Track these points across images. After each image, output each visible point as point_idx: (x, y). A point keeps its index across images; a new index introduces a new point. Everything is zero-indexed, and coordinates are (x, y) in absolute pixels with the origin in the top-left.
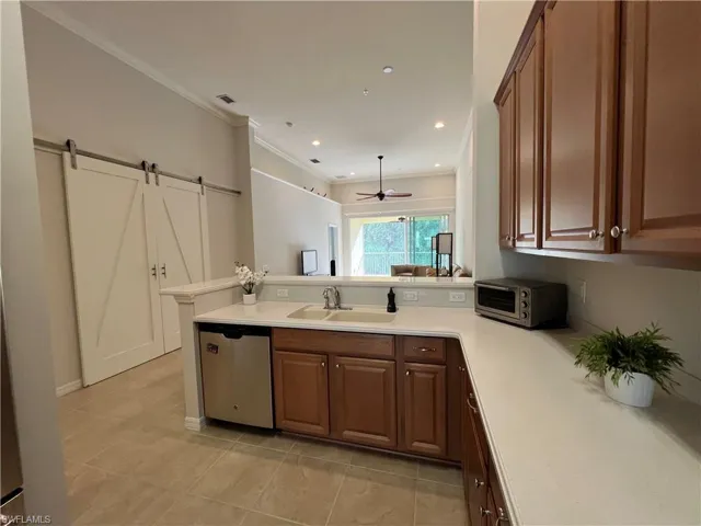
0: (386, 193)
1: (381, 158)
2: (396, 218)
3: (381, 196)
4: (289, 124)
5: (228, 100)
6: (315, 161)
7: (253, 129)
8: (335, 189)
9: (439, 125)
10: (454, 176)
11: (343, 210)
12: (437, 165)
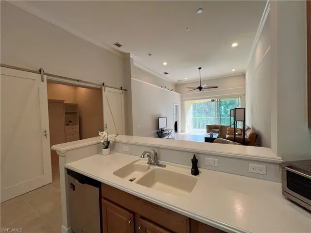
0: (203, 86)
1: (200, 68)
2: (210, 100)
3: (200, 88)
4: (150, 55)
5: (119, 45)
6: (166, 73)
7: (133, 59)
8: (177, 87)
9: (235, 45)
10: (244, 75)
11: (181, 97)
12: (234, 70)
